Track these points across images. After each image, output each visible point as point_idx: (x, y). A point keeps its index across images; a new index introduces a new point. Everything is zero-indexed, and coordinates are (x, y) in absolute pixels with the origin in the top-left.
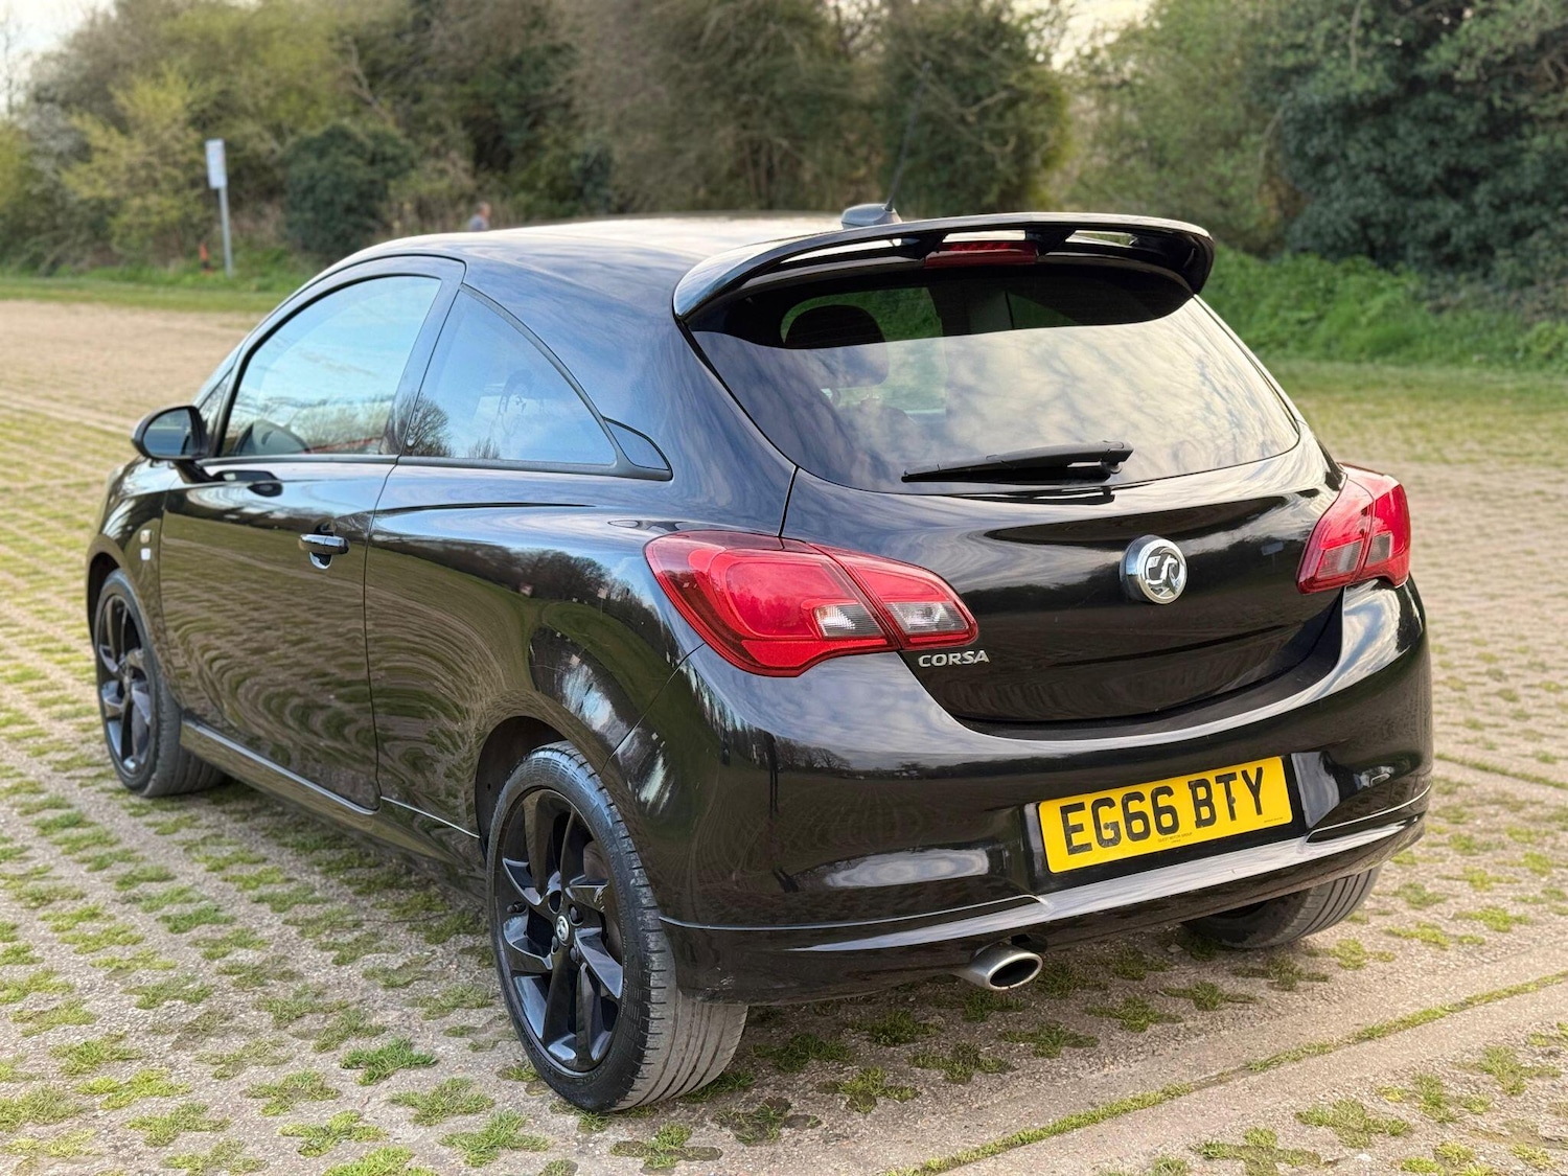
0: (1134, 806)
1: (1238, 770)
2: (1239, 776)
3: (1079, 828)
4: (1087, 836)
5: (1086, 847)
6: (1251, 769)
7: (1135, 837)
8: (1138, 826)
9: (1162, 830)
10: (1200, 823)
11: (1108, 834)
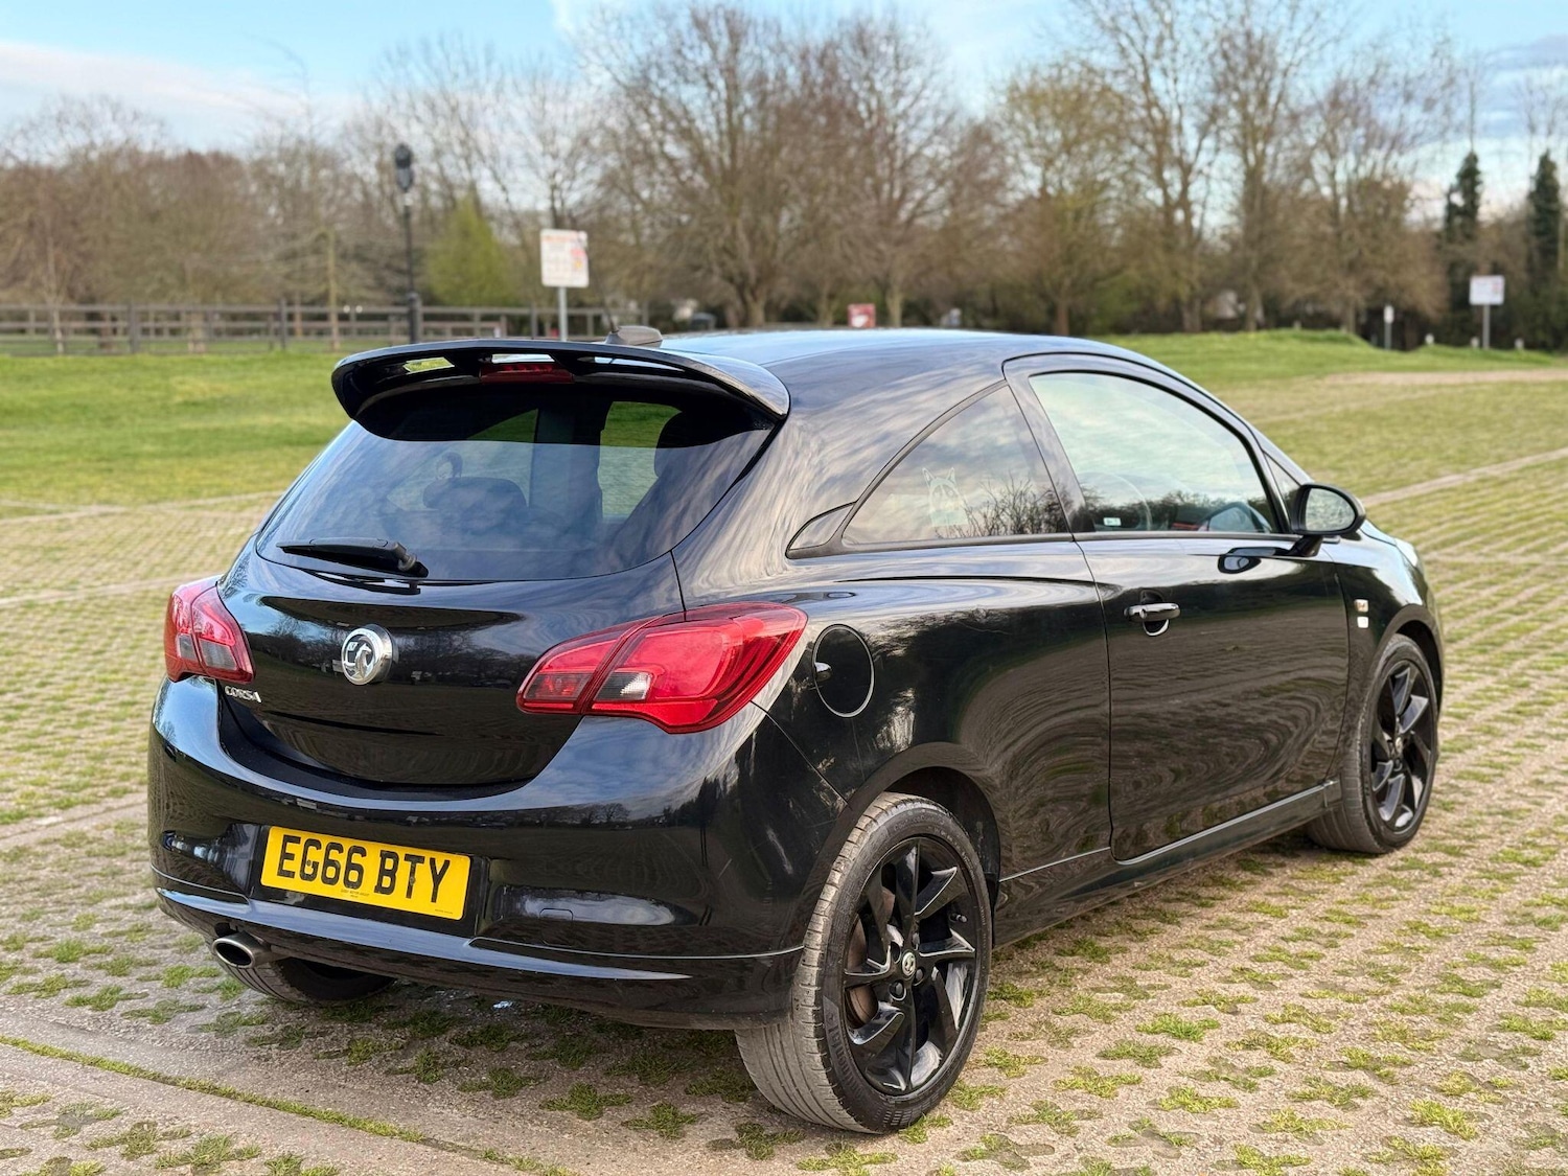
0: (334, 855)
1: (427, 854)
2: (427, 861)
3: (291, 857)
4: (293, 866)
5: (290, 874)
6: (441, 858)
7: (326, 880)
8: (331, 872)
9: (347, 883)
10: (379, 889)
11: (309, 870)
